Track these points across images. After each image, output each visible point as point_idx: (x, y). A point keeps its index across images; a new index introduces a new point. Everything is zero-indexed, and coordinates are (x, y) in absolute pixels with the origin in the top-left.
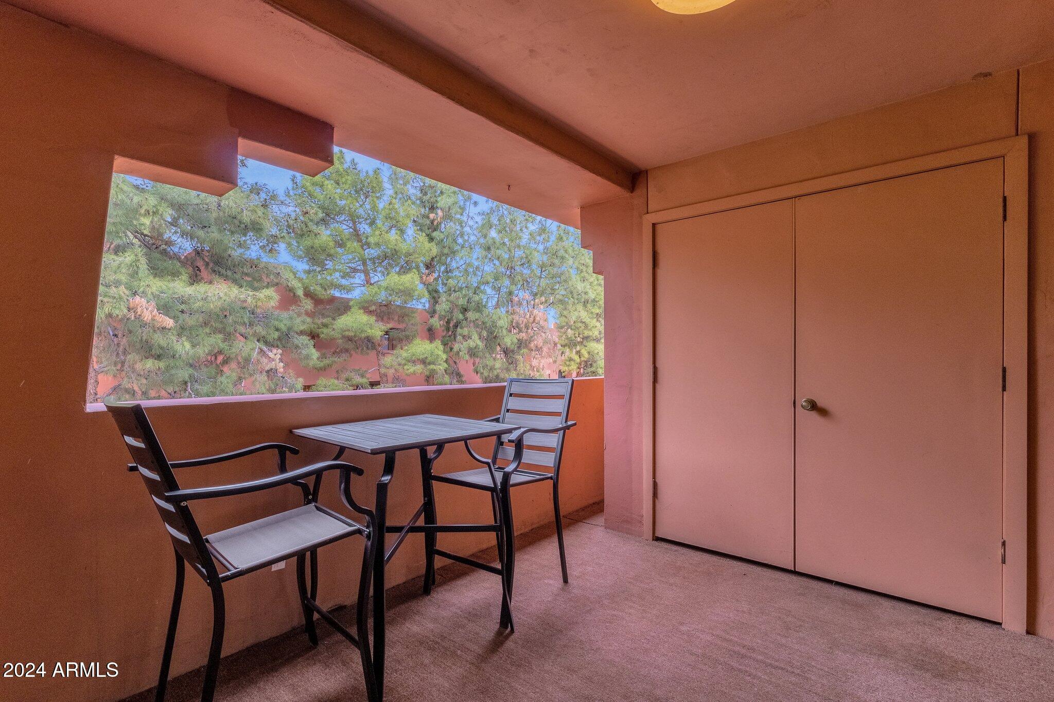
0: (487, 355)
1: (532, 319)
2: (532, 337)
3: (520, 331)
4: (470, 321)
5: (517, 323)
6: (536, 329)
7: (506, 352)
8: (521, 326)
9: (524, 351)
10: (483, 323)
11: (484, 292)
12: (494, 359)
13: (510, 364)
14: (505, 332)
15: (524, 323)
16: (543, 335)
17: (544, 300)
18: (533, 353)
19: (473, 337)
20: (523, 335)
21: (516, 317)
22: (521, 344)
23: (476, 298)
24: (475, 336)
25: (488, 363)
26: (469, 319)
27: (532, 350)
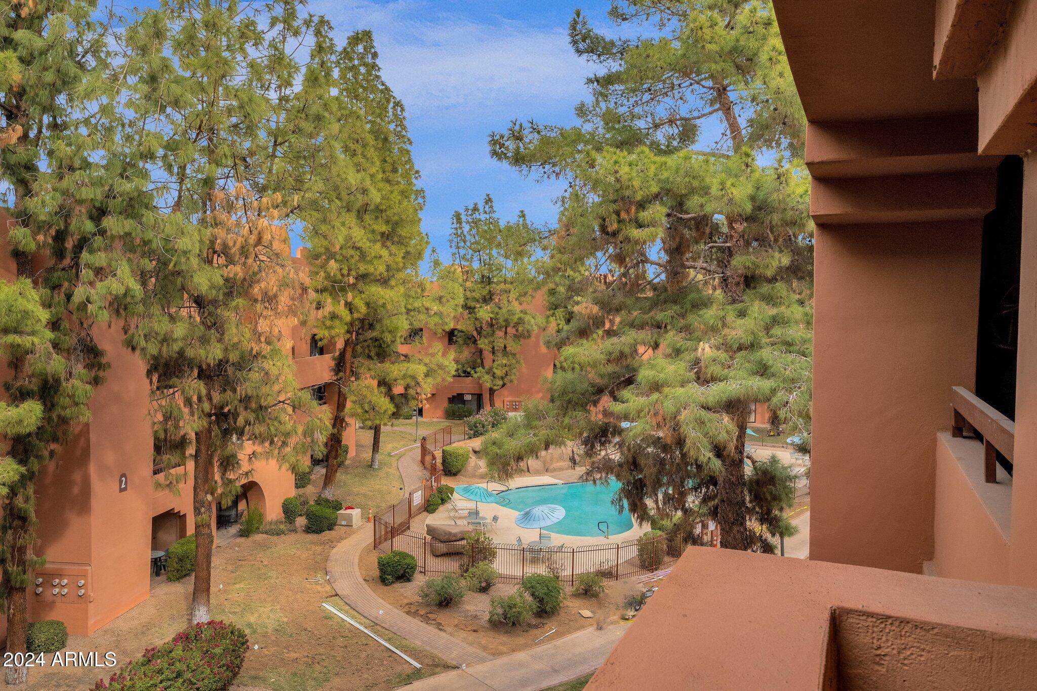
0: (156, 310)
1: (253, 239)
2: (255, 274)
3: (231, 261)
4: (113, 237)
5: (225, 246)
6: (265, 258)
7: (199, 302)
8: (233, 251)
9: (240, 302)
10: (146, 243)
11: (144, 175)
12: (172, 319)
13: (209, 328)
14: (194, 262)
15: (238, 245)
16: (280, 270)
17: (279, 200)
18: (259, 306)
19: (119, 272)
20: (236, 271)
21: (220, 232)
22: (232, 289)
23: (128, 186)
24: (124, 270)
25: (156, 327)
26: (109, 233)
27: (256, 301)
